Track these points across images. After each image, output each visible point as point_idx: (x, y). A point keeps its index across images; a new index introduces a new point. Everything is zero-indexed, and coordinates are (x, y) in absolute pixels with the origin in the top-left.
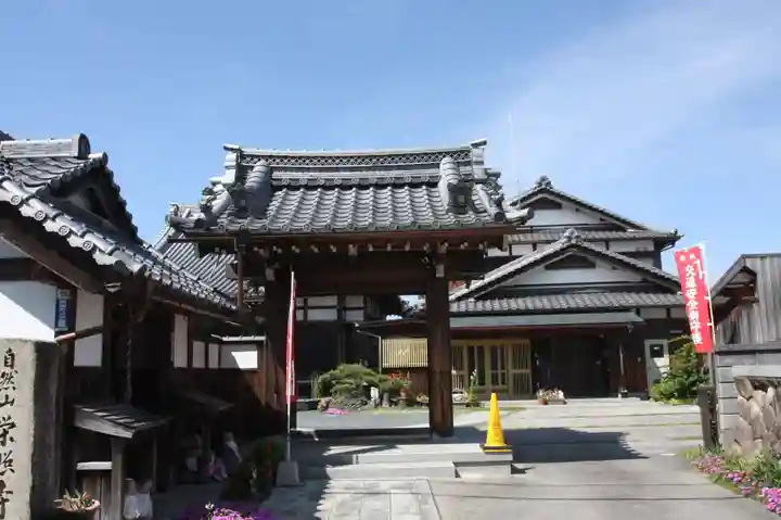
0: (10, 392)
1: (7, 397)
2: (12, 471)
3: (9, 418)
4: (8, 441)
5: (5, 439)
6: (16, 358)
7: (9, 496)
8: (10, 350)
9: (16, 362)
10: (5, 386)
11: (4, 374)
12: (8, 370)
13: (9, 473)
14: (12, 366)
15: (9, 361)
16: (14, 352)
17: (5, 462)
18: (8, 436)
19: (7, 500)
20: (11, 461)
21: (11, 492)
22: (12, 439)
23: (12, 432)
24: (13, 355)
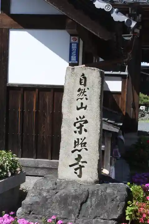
0: (84, 101)
1: (82, 104)
2: (86, 149)
3: (84, 117)
4: (83, 131)
5: (81, 130)
6: (87, 79)
7: (84, 164)
8: (83, 75)
9: (87, 82)
10: (80, 97)
11: (79, 90)
12: (82, 87)
13: (84, 150)
14: (85, 85)
15: (83, 81)
16: (85, 76)
17: (81, 144)
18: (83, 128)
19: (83, 167)
20: (85, 143)
21: (86, 162)
22: (86, 131)
23: (85, 126)
24: (85, 78)
